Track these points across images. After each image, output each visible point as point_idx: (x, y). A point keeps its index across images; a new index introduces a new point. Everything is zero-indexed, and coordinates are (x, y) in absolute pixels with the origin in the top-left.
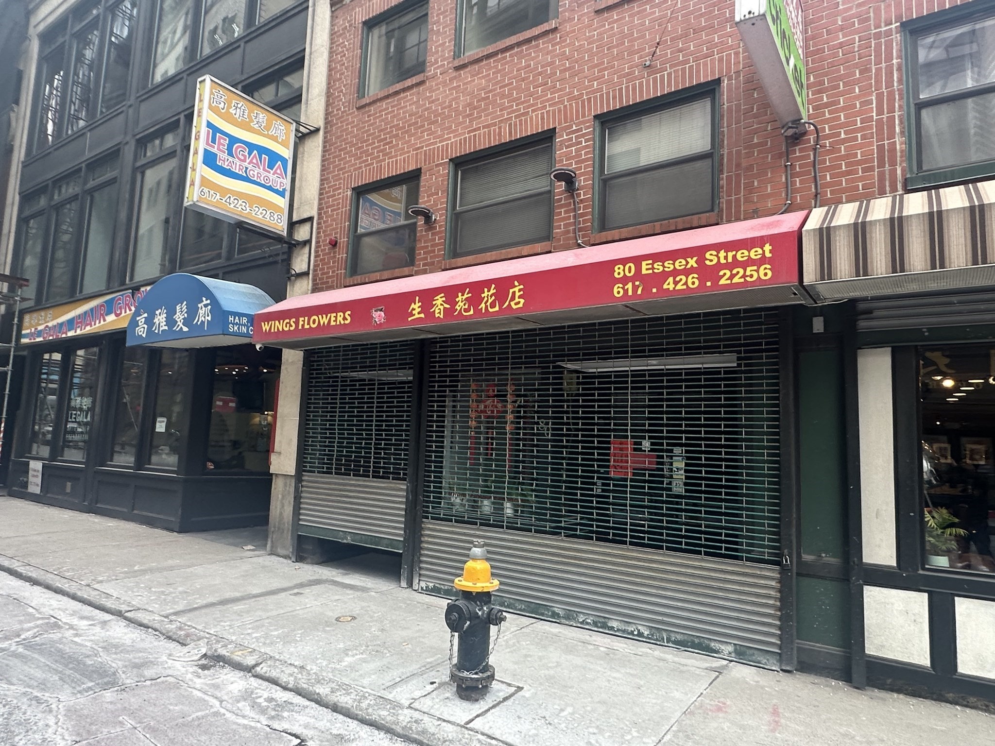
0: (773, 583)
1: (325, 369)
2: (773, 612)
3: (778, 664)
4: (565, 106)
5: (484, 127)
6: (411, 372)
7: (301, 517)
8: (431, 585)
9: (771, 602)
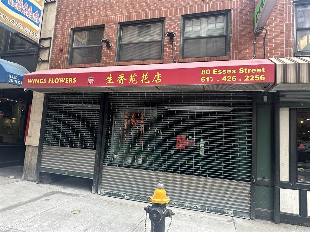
0: (248, 188)
1: (56, 102)
2: (248, 198)
3: (249, 217)
4: (170, 10)
5: (135, 12)
6: (99, 106)
7: (42, 164)
8: (106, 192)
9: (247, 195)
